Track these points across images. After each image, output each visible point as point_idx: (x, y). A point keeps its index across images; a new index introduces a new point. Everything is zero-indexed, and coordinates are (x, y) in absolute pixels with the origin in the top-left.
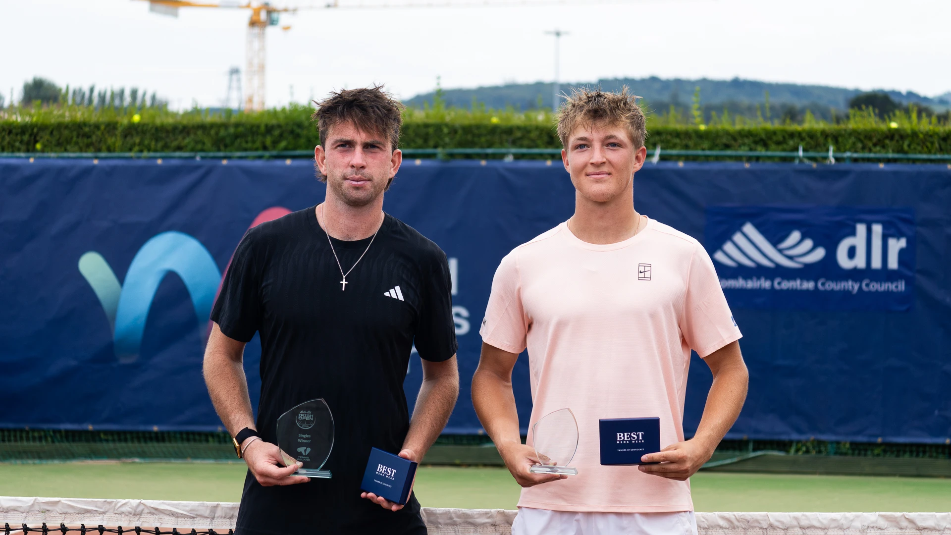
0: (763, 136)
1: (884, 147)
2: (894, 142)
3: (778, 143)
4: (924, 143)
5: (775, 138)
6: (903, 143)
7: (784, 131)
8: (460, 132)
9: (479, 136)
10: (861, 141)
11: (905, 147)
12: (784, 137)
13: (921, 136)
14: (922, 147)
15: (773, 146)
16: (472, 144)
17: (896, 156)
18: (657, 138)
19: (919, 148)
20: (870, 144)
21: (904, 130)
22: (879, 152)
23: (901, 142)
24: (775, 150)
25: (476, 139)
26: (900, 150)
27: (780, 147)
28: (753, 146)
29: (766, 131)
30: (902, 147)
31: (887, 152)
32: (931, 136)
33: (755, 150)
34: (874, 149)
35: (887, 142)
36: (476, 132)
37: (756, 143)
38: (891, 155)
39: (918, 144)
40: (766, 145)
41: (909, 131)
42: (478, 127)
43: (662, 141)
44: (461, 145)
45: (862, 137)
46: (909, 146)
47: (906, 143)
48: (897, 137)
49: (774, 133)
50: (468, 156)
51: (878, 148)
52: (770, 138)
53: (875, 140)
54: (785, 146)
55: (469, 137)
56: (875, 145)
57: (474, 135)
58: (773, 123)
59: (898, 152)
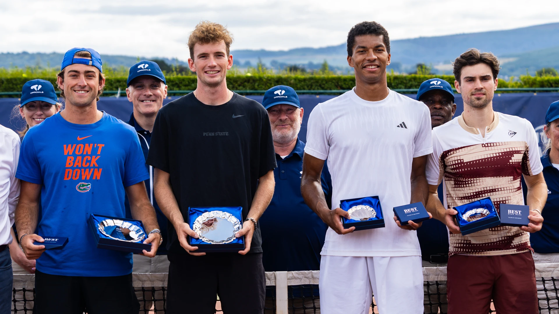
0: (177, 82)
1: (244, 87)
2: (249, 84)
3: (186, 86)
4: (266, 84)
5: (184, 83)
6: (255, 84)
7: (190, 79)
8: (5, 82)
9: (16, 85)
10: (232, 84)
11: (256, 87)
12: (189, 82)
13: (264, 80)
14: (265, 86)
15: (183, 87)
16: (13, 89)
17: (251, 91)
18: (118, 84)
19: (264, 87)
20: (236, 85)
21: (255, 77)
22: (242, 89)
23: (253, 84)
24: (184, 90)
25: (15, 86)
26: (254, 88)
27: (187, 88)
28: (172, 87)
29: (179, 79)
30: (254, 86)
31: (246, 89)
32: (270, 80)
33: (173, 90)
34: (239, 88)
35: (246, 83)
36: (14, 82)
37: (173, 85)
38: (248, 91)
39: (263, 85)
40: (179, 87)
41: (257, 78)
42: (15, 79)
43: (120, 86)
44: (6, 90)
45: (232, 81)
46: (258, 85)
47: (257, 84)
48: (251, 81)
49: (183, 80)
50: (10, 96)
51: (241, 87)
52: (181, 83)
53: (239, 83)
54: (189, 87)
55: (11, 85)
56: (239, 86)
57: (13, 84)
58: (182, 75)
59: (252, 89)
